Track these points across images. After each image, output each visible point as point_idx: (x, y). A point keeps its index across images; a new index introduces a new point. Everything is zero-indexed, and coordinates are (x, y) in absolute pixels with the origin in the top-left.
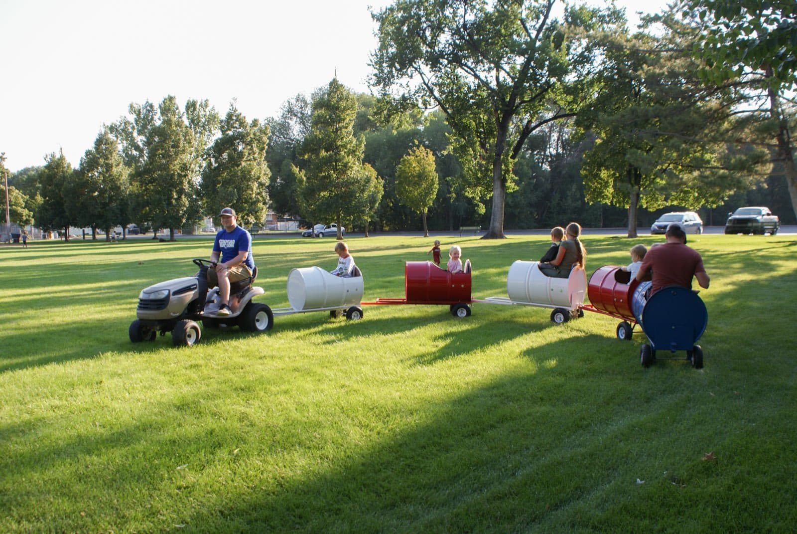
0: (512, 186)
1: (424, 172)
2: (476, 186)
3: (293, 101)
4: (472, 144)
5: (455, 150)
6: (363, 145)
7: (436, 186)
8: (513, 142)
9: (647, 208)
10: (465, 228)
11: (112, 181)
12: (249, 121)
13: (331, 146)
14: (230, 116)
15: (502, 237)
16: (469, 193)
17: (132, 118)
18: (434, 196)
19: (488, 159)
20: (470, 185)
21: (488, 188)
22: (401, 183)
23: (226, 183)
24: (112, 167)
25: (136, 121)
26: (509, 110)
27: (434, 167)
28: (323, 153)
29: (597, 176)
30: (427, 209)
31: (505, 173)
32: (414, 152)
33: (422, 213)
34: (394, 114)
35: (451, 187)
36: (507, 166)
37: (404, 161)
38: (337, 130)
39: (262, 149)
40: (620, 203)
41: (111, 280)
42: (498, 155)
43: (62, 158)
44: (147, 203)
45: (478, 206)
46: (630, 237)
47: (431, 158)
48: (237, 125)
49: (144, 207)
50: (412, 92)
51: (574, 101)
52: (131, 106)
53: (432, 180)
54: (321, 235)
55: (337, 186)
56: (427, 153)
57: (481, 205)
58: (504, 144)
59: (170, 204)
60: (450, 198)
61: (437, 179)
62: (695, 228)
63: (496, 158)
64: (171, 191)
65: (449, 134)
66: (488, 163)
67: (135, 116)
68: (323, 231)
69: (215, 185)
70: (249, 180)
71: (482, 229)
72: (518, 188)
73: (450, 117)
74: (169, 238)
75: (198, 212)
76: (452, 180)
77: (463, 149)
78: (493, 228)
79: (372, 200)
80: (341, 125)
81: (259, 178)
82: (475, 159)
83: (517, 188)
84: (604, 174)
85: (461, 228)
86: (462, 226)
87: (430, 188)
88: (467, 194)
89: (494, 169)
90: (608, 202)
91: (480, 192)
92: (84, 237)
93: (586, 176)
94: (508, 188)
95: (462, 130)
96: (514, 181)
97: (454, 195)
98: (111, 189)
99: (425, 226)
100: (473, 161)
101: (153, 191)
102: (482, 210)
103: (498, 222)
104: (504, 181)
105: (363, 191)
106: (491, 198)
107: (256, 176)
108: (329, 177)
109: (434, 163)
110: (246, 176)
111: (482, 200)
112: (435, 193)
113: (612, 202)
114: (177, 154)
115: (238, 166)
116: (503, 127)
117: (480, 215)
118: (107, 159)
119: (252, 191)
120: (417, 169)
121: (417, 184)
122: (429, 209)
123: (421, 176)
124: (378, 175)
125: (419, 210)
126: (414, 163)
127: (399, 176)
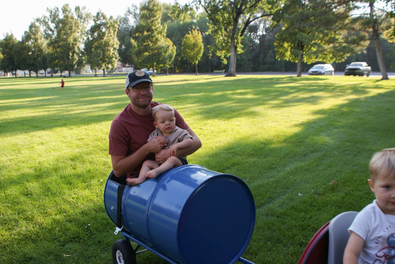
0: (240, 50)
1: (196, 43)
2: (222, 50)
3: (131, 7)
4: (220, 29)
5: (212, 32)
6: (166, 30)
7: (202, 50)
8: (241, 28)
9: (306, 62)
10: (216, 71)
11: (39, 47)
12: (108, 17)
13: (149, 30)
14: (98, 14)
15: (234, 76)
16: (218, 54)
17: (48, 14)
18: (201, 55)
19: (228, 37)
20: (219, 49)
21: (228, 51)
22: (184, 48)
23: (97, 48)
24: (38, 39)
25: (50, 16)
26: (239, 12)
28: (145, 33)
29: (282, 46)
31: (237, 44)
32: (192, 32)
33: (195, 64)
34: (181, 13)
35: (210, 50)
36: (237, 40)
37: (186, 37)
38: (152, 21)
39: (115, 31)
40: (293, 59)
41: (39, 96)
42: (233, 35)
43: (12, 35)
44: (57, 58)
45: (223, 60)
46: (298, 76)
47: (200, 36)
48: (102, 18)
49: (55, 60)
50: (191, 3)
51: (272, 8)
52: (48, 9)
53: (200, 47)
55: (152, 50)
56: (198, 33)
57: (225, 59)
58: (236, 29)
59: (68, 58)
60: (209, 56)
61: (203, 47)
62: (330, 72)
63: (232, 36)
64: (69, 52)
65: (209, 23)
66: (228, 39)
67: (49, 14)
69: (91, 49)
70: (109, 46)
71: (225, 72)
73: (209, 15)
74: (68, 76)
75: (82, 62)
76: (210, 47)
77: (216, 32)
78: (230, 71)
79: (170, 57)
80: (154, 19)
81: (113, 45)
82: (222, 36)
83: (242, 51)
84: (286, 45)
85: (215, 71)
86: (215, 70)
87: (199, 51)
88: (217, 54)
89: (231, 41)
90: (287, 59)
91: (224, 53)
92: (25, 76)
93: (277, 46)
94: (238, 51)
95: (215, 22)
96: (241, 48)
97: (211, 55)
98: (39, 51)
99: (197, 70)
100: (221, 38)
101: (59, 52)
102: (225, 62)
103: (233, 68)
104: (236, 48)
105: (166, 52)
106: (230, 56)
107: (112, 45)
108: (149, 45)
109: (201, 39)
110: (107, 44)
111: (225, 57)
113: (289, 59)
114: (71, 33)
115: (103, 39)
116: (236, 20)
117: (224, 64)
118: (35, 35)
119: (110, 52)
121: (193, 49)
122: (199, 61)
123: (195, 45)
124: (173, 44)
125: (194, 62)
126: (192, 39)
127: (184, 45)
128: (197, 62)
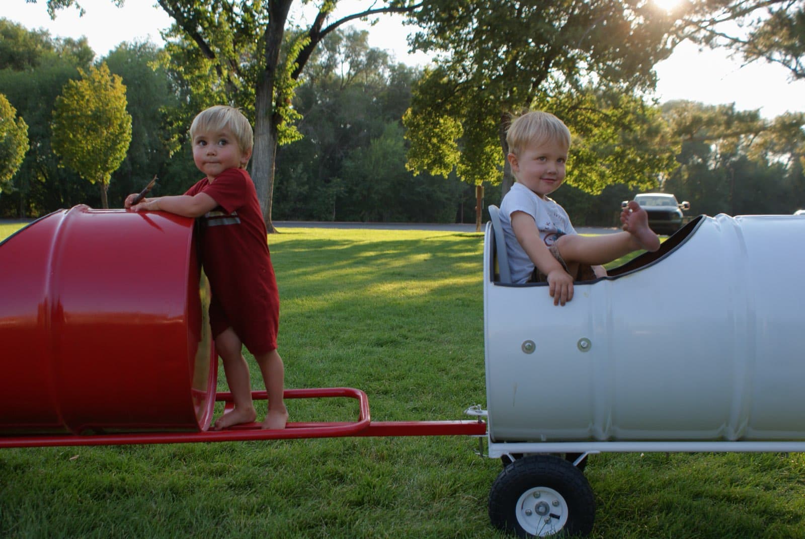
0: (291, 134)
1: (105, 110)
7: (128, 137)
18: (121, 154)
22: (61, 127)
27: (123, 103)
30: (109, 177)
31: (279, 105)
32: (89, 72)
33: (99, 185)
36: (282, 91)
37: (70, 89)
40: (466, 175)
42: (268, 68)
47: (120, 89)
53: (121, 126)
56: (113, 80)
58: (280, 48)
61: (130, 125)
63: (263, 74)
72: (301, 137)
76: (170, 113)
83: (299, 136)
87: (115, 140)
89: (257, 93)
90: (445, 173)
94: (284, 135)
96: (296, 123)
104: (276, 118)
109: (124, 98)
112: (124, 150)
113: (453, 174)
120: (92, 106)
121: (92, 131)
122: (114, 175)
123: (101, 118)
124: (18, 115)
125: (94, 178)
126: (88, 94)
127: (59, 116)
128: (108, 179)
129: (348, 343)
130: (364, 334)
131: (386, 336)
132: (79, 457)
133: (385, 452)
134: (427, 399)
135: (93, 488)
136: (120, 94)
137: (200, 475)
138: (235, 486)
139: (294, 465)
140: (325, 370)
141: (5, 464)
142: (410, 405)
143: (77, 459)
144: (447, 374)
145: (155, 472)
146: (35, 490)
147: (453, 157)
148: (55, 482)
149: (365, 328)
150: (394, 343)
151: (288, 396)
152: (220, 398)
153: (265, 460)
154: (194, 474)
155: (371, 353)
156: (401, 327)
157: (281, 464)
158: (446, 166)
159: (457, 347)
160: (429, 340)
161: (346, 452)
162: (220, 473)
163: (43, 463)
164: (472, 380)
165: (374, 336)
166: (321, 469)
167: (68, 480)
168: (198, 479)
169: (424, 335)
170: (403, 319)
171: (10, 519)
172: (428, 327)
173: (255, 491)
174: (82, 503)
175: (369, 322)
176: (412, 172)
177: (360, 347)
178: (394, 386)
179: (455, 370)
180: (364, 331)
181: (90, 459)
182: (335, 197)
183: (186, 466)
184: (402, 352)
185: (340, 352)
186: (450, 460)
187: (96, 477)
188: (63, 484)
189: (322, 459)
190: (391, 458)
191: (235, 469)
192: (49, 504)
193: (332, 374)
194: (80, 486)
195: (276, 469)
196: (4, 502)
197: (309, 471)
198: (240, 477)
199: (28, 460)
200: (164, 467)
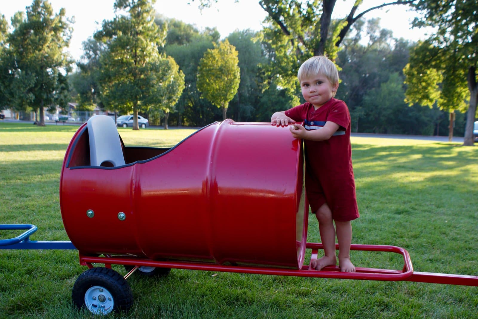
1: (226, 66)
7: (238, 81)
16: (281, 84)
18: (235, 91)
22: (202, 76)
27: (237, 61)
30: (228, 104)
32: (219, 44)
33: (222, 108)
35: (264, 74)
37: (208, 54)
45: (292, 99)
46: (466, 144)
47: (234, 54)
53: (234, 74)
54: (125, 126)
56: (231, 49)
61: (239, 74)
68: (127, 122)
79: (171, 90)
87: (231, 83)
90: (431, 105)
109: (237, 58)
111: (297, 92)
112: (236, 88)
113: (435, 105)
120: (220, 64)
121: (218, 78)
122: (230, 103)
123: (223, 71)
124: (180, 69)
125: (219, 104)
126: (217, 57)
127: (201, 69)
128: (227, 106)
129: (378, 211)
130: (387, 205)
131: (402, 207)
132: (217, 275)
133: (414, 290)
134: (436, 254)
135: (227, 297)
136: (234, 57)
137: (293, 295)
138: (315, 305)
139: (353, 293)
140: (365, 228)
141: (174, 276)
142: (425, 257)
143: (216, 276)
144: (447, 236)
145: (264, 289)
146: (193, 295)
147: (435, 94)
148: (204, 291)
149: (387, 201)
150: (407, 212)
151: (353, 248)
152: (308, 246)
153: (333, 288)
154: (289, 294)
155: (394, 218)
156: (410, 202)
157: (345, 291)
158: (431, 100)
159: (451, 218)
160: (430, 212)
161: (387, 287)
162: (305, 294)
163: (196, 277)
164: (466, 242)
165: (394, 207)
166: (373, 298)
167: (211, 290)
168: (292, 297)
169: (426, 208)
170: (411, 197)
171: (178, 312)
172: (428, 203)
173: (329, 310)
174: (220, 307)
175: (389, 197)
176: (408, 104)
177: (385, 214)
178: (413, 242)
179: (452, 234)
180: (386, 203)
181: (224, 277)
182: (358, 119)
183: (283, 287)
184: (413, 219)
185: (374, 217)
186: (461, 300)
187: (228, 289)
188: (208, 292)
189: (372, 291)
190: (419, 294)
191: (315, 293)
192: (201, 305)
193: (370, 231)
194: (219, 295)
195: (341, 295)
196: (174, 301)
197: (364, 299)
198: (318, 299)
199: (187, 274)
200: (270, 287)
